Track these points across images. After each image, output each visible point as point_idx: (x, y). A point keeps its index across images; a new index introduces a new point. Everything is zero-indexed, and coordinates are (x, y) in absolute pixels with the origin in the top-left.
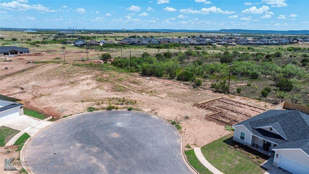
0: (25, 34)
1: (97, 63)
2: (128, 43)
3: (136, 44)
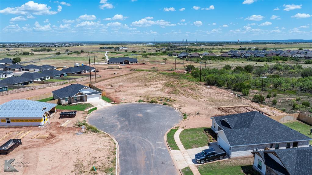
0: (145, 46)
1: (181, 73)
2: (230, 56)
3: (237, 57)
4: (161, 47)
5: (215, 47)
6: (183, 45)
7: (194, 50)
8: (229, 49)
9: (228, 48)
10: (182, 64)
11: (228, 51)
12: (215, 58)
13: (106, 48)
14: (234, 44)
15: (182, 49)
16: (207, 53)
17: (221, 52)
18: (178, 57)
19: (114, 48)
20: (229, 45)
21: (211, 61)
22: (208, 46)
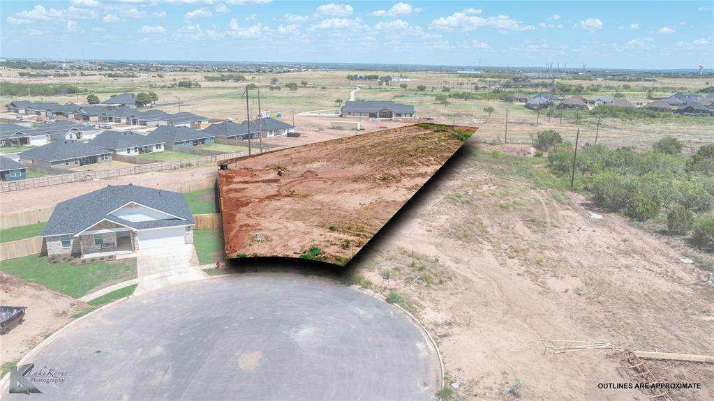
0: (454, 77)
1: (518, 152)
2: (675, 108)
3: (698, 111)
4: (493, 79)
5: (631, 84)
6: (547, 75)
7: (573, 89)
8: (672, 88)
9: (670, 86)
10: (532, 125)
11: (669, 94)
12: (629, 112)
13: (361, 77)
14: (688, 78)
15: (544, 86)
16: (608, 97)
17: (649, 98)
18: (527, 106)
19: (380, 77)
20: (673, 80)
21: (618, 122)
22: (614, 80)
